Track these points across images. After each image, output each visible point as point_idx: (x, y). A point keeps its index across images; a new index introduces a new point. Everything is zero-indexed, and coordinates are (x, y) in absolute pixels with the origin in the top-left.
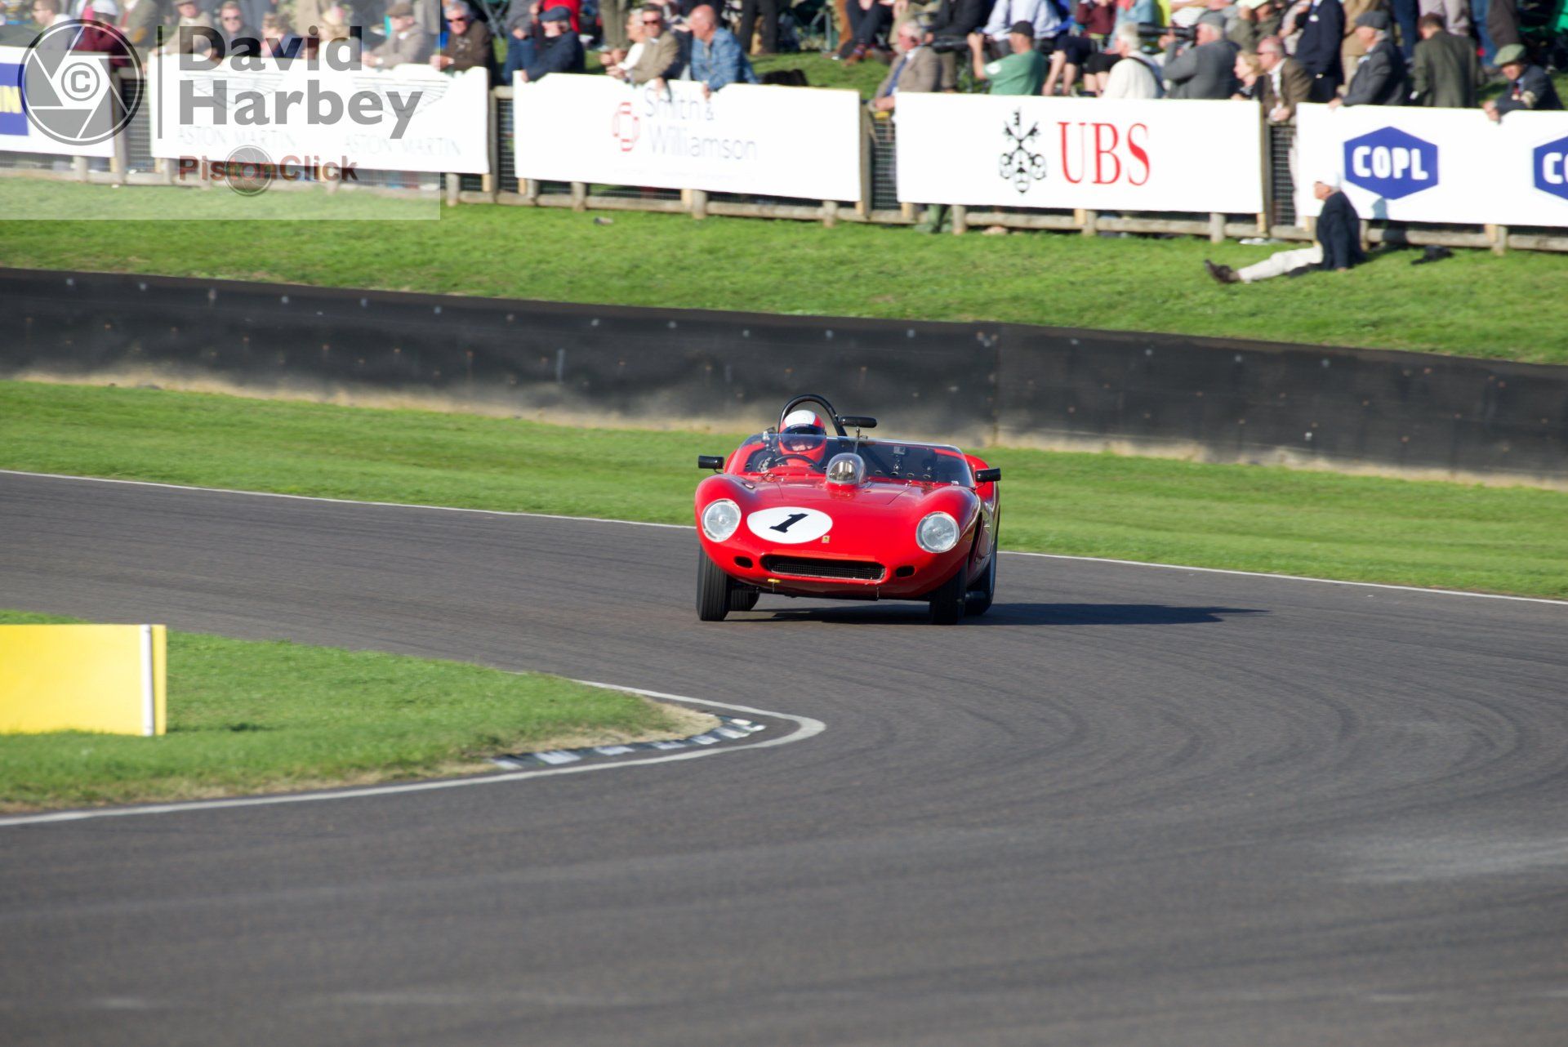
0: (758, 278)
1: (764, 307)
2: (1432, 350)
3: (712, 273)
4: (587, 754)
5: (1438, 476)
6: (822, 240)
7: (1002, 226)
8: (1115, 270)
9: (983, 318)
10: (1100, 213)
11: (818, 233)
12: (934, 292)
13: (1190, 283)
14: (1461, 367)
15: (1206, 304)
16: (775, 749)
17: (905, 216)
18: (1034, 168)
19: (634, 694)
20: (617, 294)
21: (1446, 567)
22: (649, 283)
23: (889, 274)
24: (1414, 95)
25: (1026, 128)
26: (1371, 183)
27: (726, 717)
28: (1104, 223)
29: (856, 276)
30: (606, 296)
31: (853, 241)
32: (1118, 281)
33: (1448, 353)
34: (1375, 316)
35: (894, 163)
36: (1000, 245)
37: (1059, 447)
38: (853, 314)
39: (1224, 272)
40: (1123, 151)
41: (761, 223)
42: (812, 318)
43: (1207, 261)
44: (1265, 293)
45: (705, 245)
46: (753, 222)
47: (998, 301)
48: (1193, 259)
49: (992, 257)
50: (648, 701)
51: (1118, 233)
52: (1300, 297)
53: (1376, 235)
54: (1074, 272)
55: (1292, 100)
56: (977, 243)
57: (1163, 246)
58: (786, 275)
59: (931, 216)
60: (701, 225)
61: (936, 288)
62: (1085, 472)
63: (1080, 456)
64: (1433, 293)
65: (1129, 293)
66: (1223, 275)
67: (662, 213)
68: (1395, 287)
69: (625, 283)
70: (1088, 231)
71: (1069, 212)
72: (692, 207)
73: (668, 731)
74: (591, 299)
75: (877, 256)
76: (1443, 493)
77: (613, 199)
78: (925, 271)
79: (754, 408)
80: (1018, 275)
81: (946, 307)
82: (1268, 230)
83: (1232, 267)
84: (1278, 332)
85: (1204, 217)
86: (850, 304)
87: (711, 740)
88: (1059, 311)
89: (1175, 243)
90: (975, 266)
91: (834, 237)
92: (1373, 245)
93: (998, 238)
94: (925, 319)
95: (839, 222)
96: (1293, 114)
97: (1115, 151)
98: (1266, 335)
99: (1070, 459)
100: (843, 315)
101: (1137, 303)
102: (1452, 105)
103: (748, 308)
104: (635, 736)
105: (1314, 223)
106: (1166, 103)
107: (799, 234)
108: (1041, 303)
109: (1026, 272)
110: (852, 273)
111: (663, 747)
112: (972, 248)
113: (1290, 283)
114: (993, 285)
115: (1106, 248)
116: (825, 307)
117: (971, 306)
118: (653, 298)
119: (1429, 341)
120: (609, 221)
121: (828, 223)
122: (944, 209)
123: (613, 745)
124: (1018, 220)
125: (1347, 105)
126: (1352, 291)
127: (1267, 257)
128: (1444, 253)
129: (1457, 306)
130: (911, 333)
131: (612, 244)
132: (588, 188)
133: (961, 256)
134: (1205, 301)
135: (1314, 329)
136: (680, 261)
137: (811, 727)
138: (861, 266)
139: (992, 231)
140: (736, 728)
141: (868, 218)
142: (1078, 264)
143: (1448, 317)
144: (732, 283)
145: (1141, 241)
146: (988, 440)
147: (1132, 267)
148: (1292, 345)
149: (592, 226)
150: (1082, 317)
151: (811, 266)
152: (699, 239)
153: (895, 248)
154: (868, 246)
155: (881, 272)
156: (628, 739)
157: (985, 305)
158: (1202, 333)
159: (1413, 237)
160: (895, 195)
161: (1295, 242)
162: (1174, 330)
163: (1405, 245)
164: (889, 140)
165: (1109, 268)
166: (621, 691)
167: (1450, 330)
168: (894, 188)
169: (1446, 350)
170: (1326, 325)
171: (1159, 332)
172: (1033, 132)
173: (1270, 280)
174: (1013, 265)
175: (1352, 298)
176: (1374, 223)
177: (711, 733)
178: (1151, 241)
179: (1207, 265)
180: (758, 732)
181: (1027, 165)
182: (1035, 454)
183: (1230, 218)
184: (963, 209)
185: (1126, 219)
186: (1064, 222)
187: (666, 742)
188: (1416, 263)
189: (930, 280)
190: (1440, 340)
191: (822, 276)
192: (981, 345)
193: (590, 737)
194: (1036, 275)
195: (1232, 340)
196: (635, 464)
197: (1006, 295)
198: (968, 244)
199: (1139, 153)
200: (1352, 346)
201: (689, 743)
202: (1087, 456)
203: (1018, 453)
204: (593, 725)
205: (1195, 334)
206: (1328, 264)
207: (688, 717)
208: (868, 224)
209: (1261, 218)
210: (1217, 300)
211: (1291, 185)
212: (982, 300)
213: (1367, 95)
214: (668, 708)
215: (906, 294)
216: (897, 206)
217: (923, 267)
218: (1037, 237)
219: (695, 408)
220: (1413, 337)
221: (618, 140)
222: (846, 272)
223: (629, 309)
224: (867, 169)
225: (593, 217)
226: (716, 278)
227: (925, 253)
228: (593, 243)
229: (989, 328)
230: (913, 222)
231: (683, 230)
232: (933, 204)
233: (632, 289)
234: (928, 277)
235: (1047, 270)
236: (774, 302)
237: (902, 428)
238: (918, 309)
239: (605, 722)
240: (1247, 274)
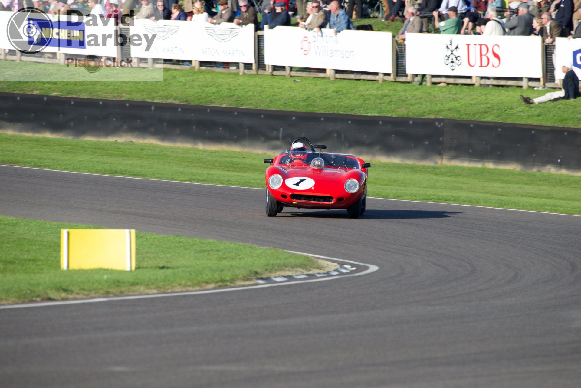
0: (354, 102)
1: (356, 112)
3: (337, 100)
4: (290, 278)
6: (378, 88)
7: (445, 83)
8: (487, 99)
9: (438, 117)
10: (482, 78)
11: (376, 85)
12: (420, 107)
15: (521, 112)
16: (360, 276)
17: (409, 79)
18: (457, 61)
19: (308, 256)
20: (302, 108)
22: (313, 104)
23: (403, 100)
25: (454, 46)
27: (342, 264)
28: (483, 82)
29: (391, 101)
30: (298, 108)
31: (389, 88)
32: (488, 103)
35: (405, 59)
36: (444, 90)
37: (466, 164)
38: (389, 115)
39: (528, 99)
40: (490, 55)
41: (355, 81)
42: (374, 116)
43: (522, 96)
44: (543, 108)
45: (335, 89)
46: (352, 81)
47: (444, 110)
48: (516, 95)
49: (441, 94)
50: (313, 258)
51: (488, 85)
52: (556, 109)
54: (472, 100)
55: (554, 36)
56: (436, 89)
57: (505, 90)
58: (364, 101)
59: (419, 79)
60: (333, 82)
61: (420, 105)
62: (476, 174)
63: (474, 168)
65: (493, 107)
66: (527, 101)
67: (319, 78)
69: (305, 104)
70: (477, 84)
71: (470, 77)
72: (330, 75)
73: (320, 269)
74: (292, 110)
75: (398, 94)
77: (301, 72)
78: (416, 99)
79: (352, 150)
80: (451, 101)
81: (424, 112)
82: (544, 84)
83: (531, 98)
84: (548, 122)
85: (521, 79)
86: (388, 111)
88: (466, 114)
89: (509, 89)
90: (435, 98)
91: (383, 87)
93: (443, 87)
94: (416, 117)
95: (384, 81)
96: (554, 41)
97: (487, 55)
98: (543, 123)
99: (470, 169)
100: (386, 116)
101: (495, 111)
103: (350, 113)
104: (308, 271)
106: (507, 37)
107: (370, 85)
108: (460, 111)
109: (454, 100)
110: (389, 100)
111: (318, 275)
112: (434, 91)
114: (442, 104)
115: (484, 91)
116: (379, 113)
117: (433, 112)
118: (315, 109)
120: (299, 80)
121: (380, 82)
122: (424, 76)
123: (300, 275)
124: (451, 81)
125: (574, 38)
126: (576, 107)
127: (544, 95)
130: (411, 122)
131: (300, 89)
132: (291, 68)
133: (430, 94)
134: (521, 110)
135: (561, 121)
136: (326, 95)
137: (373, 268)
138: (393, 97)
139: (441, 85)
140: (345, 268)
141: (395, 80)
142: (473, 97)
144: (344, 104)
145: (497, 88)
146: (439, 162)
147: (493, 98)
148: (553, 127)
149: (293, 82)
150: (475, 117)
151: (374, 97)
152: (332, 87)
153: (405, 91)
154: (395, 90)
155: (400, 100)
157: (439, 112)
158: (520, 123)
160: (405, 71)
162: (509, 121)
164: (403, 51)
165: (485, 98)
166: (303, 255)
168: (405, 69)
170: (566, 120)
171: (503, 122)
172: (457, 48)
173: (545, 102)
174: (449, 97)
175: (576, 109)
177: (336, 270)
178: (500, 88)
179: (521, 97)
180: (354, 270)
181: (454, 60)
182: (458, 167)
183: (530, 79)
184: (430, 76)
185: (491, 80)
186: (468, 81)
187: (319, 274)
189: (418, 103)
191: (378, 101)
192: (437, 126)
193: (291, 272)
194: (457, 101)
195: (531, 125)
197: (447, 108)
198: (432, 89)
199: (496, 55)
200: (576, 127)
201: (328, 274)
202: (477, 168)
203: (451, 166)
204: (293, 267)
205: (517, 123)
206: (567, 97)
207: (327, 264)
208: (395, 82)
209: (542, 80)
210: (525, 110)
212: (437, 110)
214: (320, 261)
215: (409, 108)
216: (406, 76)
217: (416, 97)
218: (458, 86)
221: (303, 50)
222: (387, 100)
223: (306, 113)
224: (395, 61)
225: (293, 79)
226: (339, 102)
227: (416, 93)
228: (293, 88)
229: (440, 120)
230: (412, 81)
231: (327, 84)
232: (419, 74)
233: (307, 106)
234: (417, 101)
235: (462, 99)
236: (360, 111)
237: (408, 157)
238: (414, 113)
239: (297, 266)
240: (536, 100)
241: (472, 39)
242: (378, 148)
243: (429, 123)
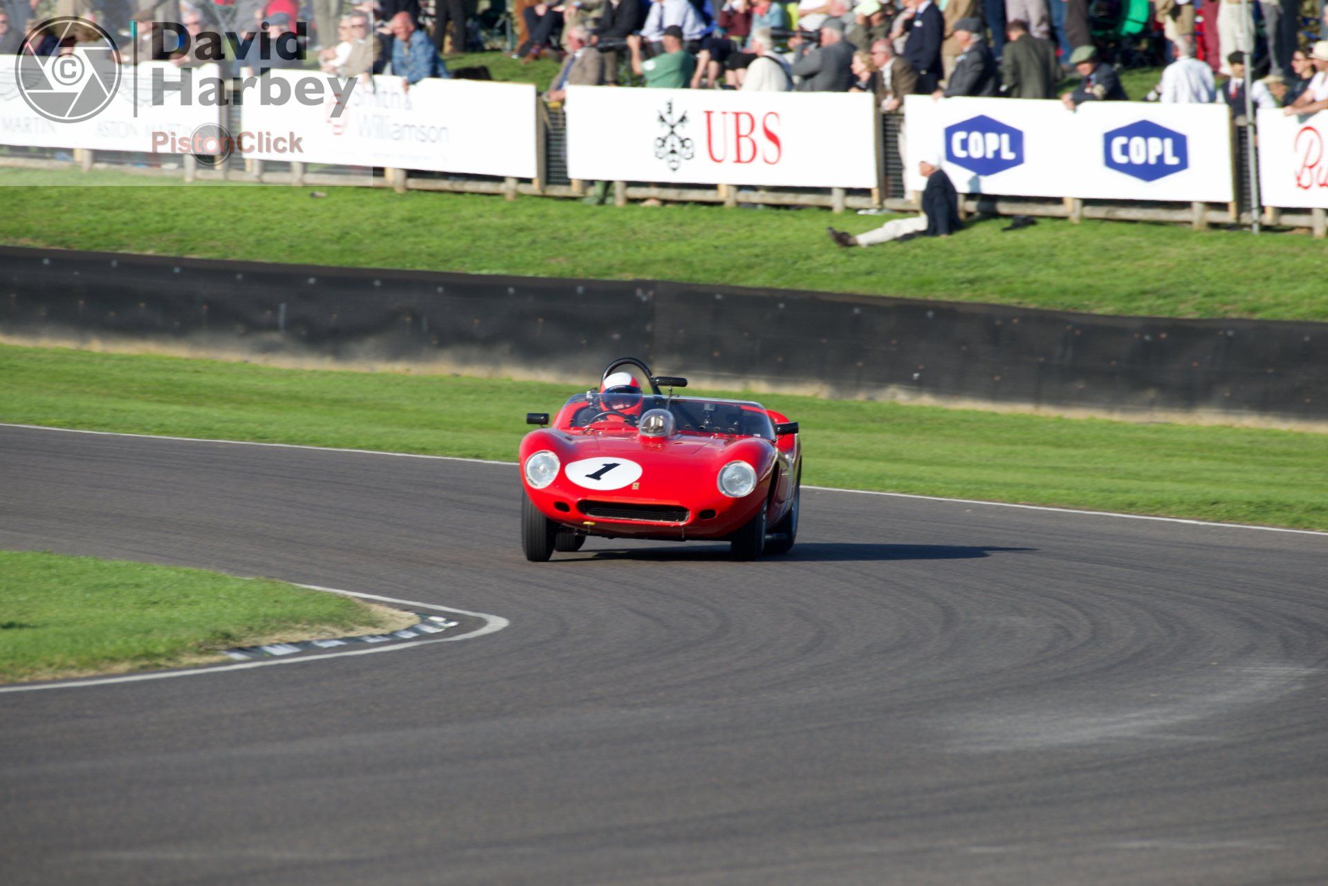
0: (449, 243)
1: (455, 267)
2: (1019, 303)
3: (412, 239)
4: (306, 646)
5: (1024, 409)
6: (505, 211)
7: (656, 199)
8: (752, 236)
9: (641, 277)
10: (740, 188)
11: (501, 205)
12: (599, 255)
13: (816, 247)
14: (1045, 319)
15: (830, 265)
16: (466, 642)
17: (575, 190)
18: (684, 150)
19: (346, 596)
20: (331, 257)
21: (1032, 486)
22: (357, 248)
23: (561, 239)
24: (1003, 88)
25: (677, 116)
26: (967, 163)
27: (424, 615)
28: (743, 196)
29: (534, 242)
30: (321, 258)
31: (531, 211)
32: (755, 245)
33: (1033, 306)
34: (971, 275)
35: (565, 145)
36: (655, 215)
37: (706, 386)
38: (530, 274)
39: (845, 237)
40: (759, 135)
41: (452, 196)
42: (497, 276)
43: (830, 228)
44: (880, 255)
45: (406, 214)
46: (446, 196)
47: (654, 262)
48: (818, 227)
49: (648, 225)
50: (358, 601)
51: (755, 205)
52: (909, 258)
53: (971, 206)
54: (718, 237)
55: (900, 93)
56: (636, 213)
57: (793, 216)
58: (474, 241)
59: (597, 190)
60: (402, 198)
64: (1020, 256)
65: (765, 255)
66: (843, 240)
67: (369, 187)
68: (988, 251)
69: (336, 247)
70: (730, 203)
71: (714, 187)
72: (394, 182)
73: (375, 626)
74: (308, 261)
75: (551, 224)
76: (1027, 424)
77: (329, 176)
78: (592, 237)
79: (447, 353)
80: (671, 240)
81: (610, 267)
82: (881, 203)
83: (851, 234)
84: (890, 288)
85: (827, 191)
86: (528, 265)
87: (411, 635)
88: (706, 271)
89: (802, 213)
90: (634, 232)
91: (515, 209)
92: (969, 214)
93: (653, 209)
94: (592, 278)
95: (519, 195)
96: (901, 104)
98: (880, 291)
100: (522, 275)
101: (771, 264)
102: (1035, 97)
103: (442, 268)
104: (346, 631)
105: (919, 197)
106: (794, 95)
107: (486, 205)
108: (690, 264)
109: (677, 238)
110: (529, 239)
111: (371, 641)
112: (632, 218)
113: (900, 247)
114: (650, 248)
115: (745, 217)
116: (507, 267)
117: (631, 266)
118: (361, 260)
119: (1016, 295)
120: (323, 194)
121: (509, 197)
122: (608, 184)
123: (328, 639)
124: (671, 194)
125: (947, 96)
126: (951, 253)
127: (881, 226)
128: (1029, 221)
129: (1040, 266)
130: (580, 289)
131: (326, 215)
132: (305, 166)
133: (622, 224)
134: (829, 261)
135: (921, 286)
136: (384, 228)
137: (497, 623)
138: (538, 232)
139: (648, 203)
140: (433, 624)
141: (543, 191)
142: (721, 231)
143: (1032, 276)
144: (428, 247)
145: (774, 211)
147: (766, 233)
148: (902, 299)
149: (308, 198)
150: (724, 276)
151: (495, 233)
152: (400, 209)
153: (566, 217)
154: (543, 216)
155: (555, 238)
156: (341, 634)
157: (644, 265)
158: (826, 289)
159: (1003, 208)
160: (565, 173)
161: (904, 213)
162: (803, 286)
163: (996, 215)
164: (560, 127)
165: (748, 234)
166: (335, 594)
167: (1034, 287)
168: (565, 167)
169: (1031, 303)
170: (930, 283)
171: (790, 288)
172: (683, 119)
173: (882, 244)
174: (666, 232)
175: (952, 259)
176: (970, 196)
177: (411, 629)
178: (783, 211)
179: (830, 231)
180: (451, 627)
181: (678, 147)
183: (850, 192)
184: (623, 185)
185: (762, 192)
186: (709, 196)
187: (373, 636)
188: (1006, 229)
189: (597, 244)
190: (1026, 295)
191: (504, 242)
192: (639, 301)
193: (309, 632)
194: (685, 240)
195: (852, 295)
196: (345, 401)
197: (661, 257)
198: (628, 215)
199: (772, 137)
200: (952, 300)
201: (393, 637)
204: (311, 623)
205: (820, 290)
206: (932, 231)
207: (392, 615)
208: (544, 196)
209: (875, 192)
210: (838, 261)
211: (901, 164)
212: (640, 262)
213: (964, 88)
214: (375, 607)
215: (576, 256)
216: (568, 182)
217: (590, 233)
218: (687, 208)
219: (396, 354)
220: (1003, 293)
221: (330, 125)
222: (524, 238)
223: (340, 269)
224: (542, 150)
225: (309, 192)
226: (416, 243)
227: (592, 222)
228: (309, 213)
229: (646, 285)
230: (581, 195)
231: (387, 202)
232: (598, 181)
233: (343, 252)
234: (594, 241)
235: (695, 236)
236: (464, 263)
237: (572, 370)
238: (586, 269)
239: (322, 620)
240: (863, 239)
241: (715, 98)
242: (506, 347)
243: (622, 292)
